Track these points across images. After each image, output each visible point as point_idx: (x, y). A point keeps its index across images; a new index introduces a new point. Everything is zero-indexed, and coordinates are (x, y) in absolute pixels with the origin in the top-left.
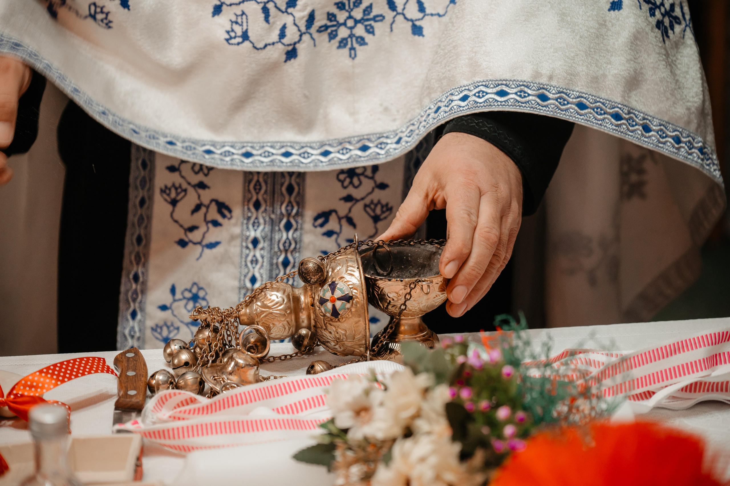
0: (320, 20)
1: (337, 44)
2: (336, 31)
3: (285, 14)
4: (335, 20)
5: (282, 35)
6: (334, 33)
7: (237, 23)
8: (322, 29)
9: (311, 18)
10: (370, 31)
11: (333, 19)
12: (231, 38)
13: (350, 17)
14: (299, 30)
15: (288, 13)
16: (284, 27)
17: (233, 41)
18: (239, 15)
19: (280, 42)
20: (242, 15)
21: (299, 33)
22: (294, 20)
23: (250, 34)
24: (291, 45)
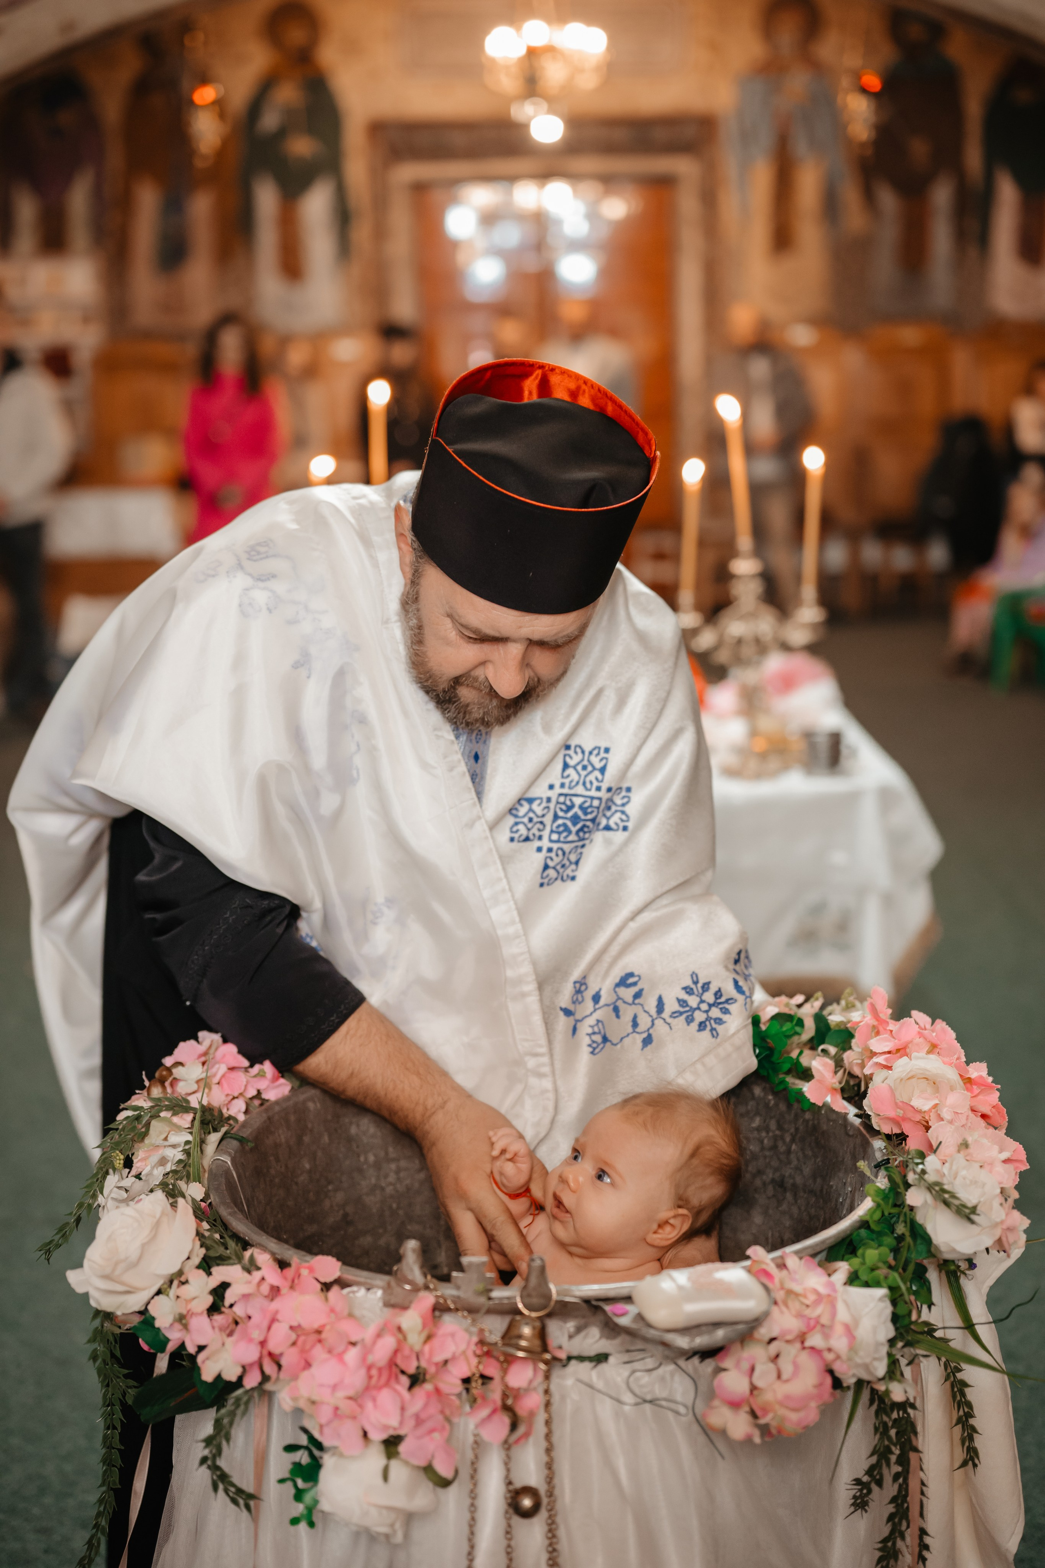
0: (671, 1006)
1: (697, 1028)
2: (692, 1015)
3: (633, 1006)
4: (687, 1005)
5: (635, 1024)
6: (690, 1018)
7: (594, 1033)
8: (675, 1015)
9: (660, 1006)
10: (726, 1011)
11: (685, 1005)
12: (594, 1049)
13: (702, 1001)
14: (651, 1016)
15: (635, 1004)
16: (635, 1017)
17: (597, 1051)
18: (595, 1025)
19: (634, 1032)
20: (597, 1024)
21: (650, 1019)
22: (643, 1008)
23: (608, 1035)
24: (645, 1032)
